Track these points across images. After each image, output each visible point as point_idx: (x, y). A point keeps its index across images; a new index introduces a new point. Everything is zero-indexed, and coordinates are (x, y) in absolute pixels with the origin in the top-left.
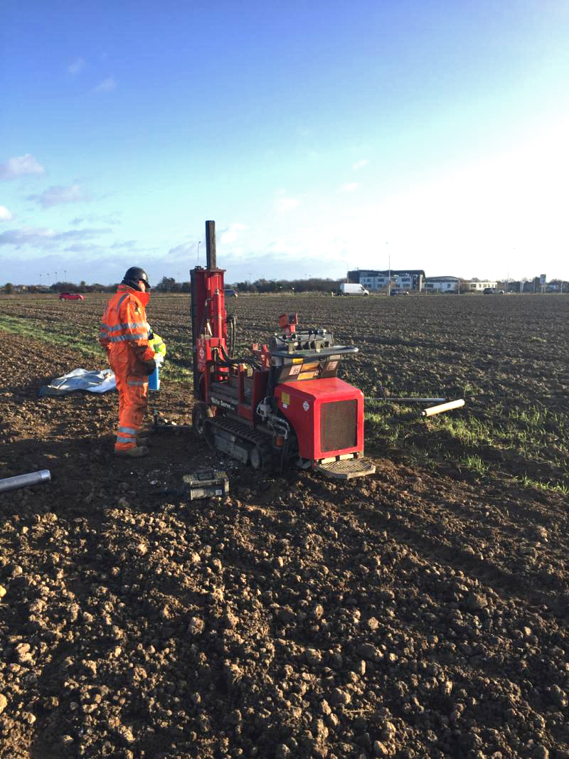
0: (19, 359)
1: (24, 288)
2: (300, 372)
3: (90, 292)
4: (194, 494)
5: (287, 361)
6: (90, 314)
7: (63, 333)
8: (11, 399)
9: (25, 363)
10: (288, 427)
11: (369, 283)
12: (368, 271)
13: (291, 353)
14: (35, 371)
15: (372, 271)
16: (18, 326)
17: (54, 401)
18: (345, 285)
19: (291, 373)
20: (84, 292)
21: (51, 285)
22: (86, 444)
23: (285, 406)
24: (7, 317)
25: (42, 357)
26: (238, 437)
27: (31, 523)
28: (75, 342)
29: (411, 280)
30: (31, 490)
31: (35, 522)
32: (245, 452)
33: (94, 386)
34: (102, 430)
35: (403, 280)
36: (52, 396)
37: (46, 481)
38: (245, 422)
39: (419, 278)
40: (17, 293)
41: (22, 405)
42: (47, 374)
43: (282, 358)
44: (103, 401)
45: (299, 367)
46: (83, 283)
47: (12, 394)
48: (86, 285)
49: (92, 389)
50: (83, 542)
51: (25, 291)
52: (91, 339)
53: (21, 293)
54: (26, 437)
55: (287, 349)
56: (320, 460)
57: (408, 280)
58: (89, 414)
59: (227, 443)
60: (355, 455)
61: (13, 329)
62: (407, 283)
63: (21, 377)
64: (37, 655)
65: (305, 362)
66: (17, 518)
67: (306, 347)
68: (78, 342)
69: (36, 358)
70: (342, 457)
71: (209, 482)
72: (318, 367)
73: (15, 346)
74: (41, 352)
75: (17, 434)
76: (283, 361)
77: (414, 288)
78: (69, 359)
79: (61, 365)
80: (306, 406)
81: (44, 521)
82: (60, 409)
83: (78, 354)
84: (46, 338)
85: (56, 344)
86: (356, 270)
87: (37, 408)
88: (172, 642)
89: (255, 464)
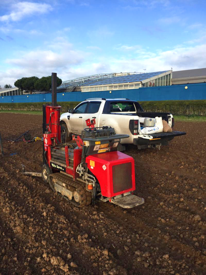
2: (99, 149)
10: (95, 180)
19: (94, 150)
23: (92, 168)
32: (71, 193)
45: (99, 146)
59: (61, 187)
65: (102, 143)
72: (109, 146)
80: (104, 168)
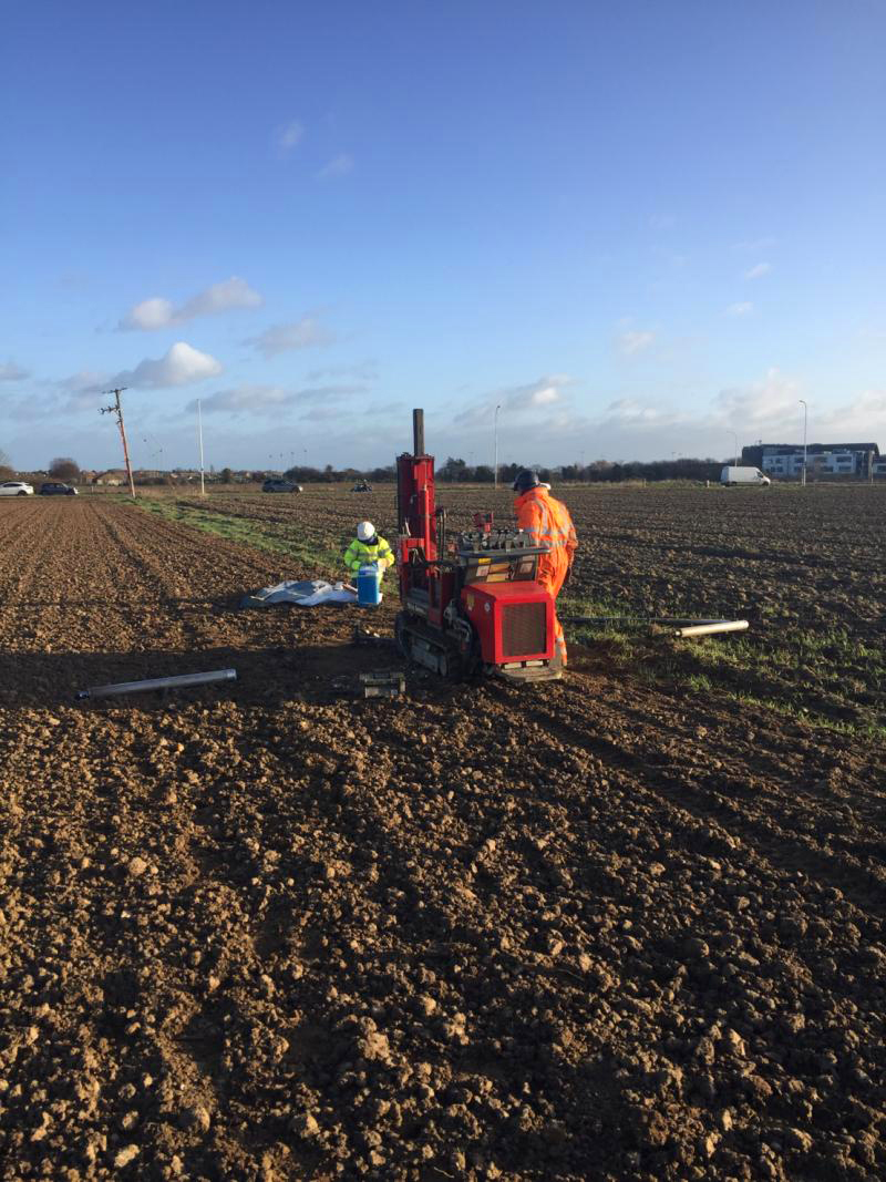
0: (225, 568)
1: (248, 475)
2: (489, 574)
3: (339, 481)
4: (368, 692)
5: (472, 561)
6: (330, 512)
7: (286, 539)
8: (211, 610)
9: (231, 573)
10: (470, 629)
11: (780, 465)
12: (778, 446)
13: (476, 552)
14: (242, 583)
15: (785, 446)
16: (230, 529)
17: (256, 613)
18: (731, 468)
19: (478, 574)
20: (330, 482)
21: (285, 470)
22: (281, 652)
23: (470, 609)
24: (219, 516)
25: (253, 567)
26: (432, 645)
27: (213, 708)
28: (298, 550)
29: (853, 459)
30: (216, 686)
31: (215, 707)
32: (436, 660)
33: (303, 598)
34: (299, 641)
35: (839, 460)
36: (255, 609)
37: (231, 680)
38: (435, 626)
39: (867, 455)
40: (238, 482)
41: (219, 616)
42: (254, 586)
43: (467, 558)
44: (310, 614)
45: (487, 568)
46: (329, 468)
47: (211, 606)
48: (334, 470)
49: (301, 602)
50: (255, 722)
51: (248, 479)
52: (320, 546)
53: (242, 483)
54: (219, 645)
55: (472, 548)
56: (503, 665)
57: (848, 459)
58: (290, 627)
59: (422, 652)
60: (545, 661)
61: (225, 532)
62: (847, 464)
63: (224, 588)
64: (204, 781)
65: (492, 563)
66: (200, 704)
67: (496, 547)
68: (301, 549)
69: (245, 567)
70: (528, 664)
71: (384, 681)
72: (509, 569)
73: (224, 554)
74: (253, 561)
75: (210, 642)
76: (467, 562)
77: (858, 472)
78: (284, 569)
79: (273, 575)
80: (487, 607)
81: (224, 707)
82: (261, 621)
83: (297, 565)
84: (263, 544)
85: (274, 552)
86: (758, 444)
87: (236, 620)
88: (308, 777)
89: (444, 671)
